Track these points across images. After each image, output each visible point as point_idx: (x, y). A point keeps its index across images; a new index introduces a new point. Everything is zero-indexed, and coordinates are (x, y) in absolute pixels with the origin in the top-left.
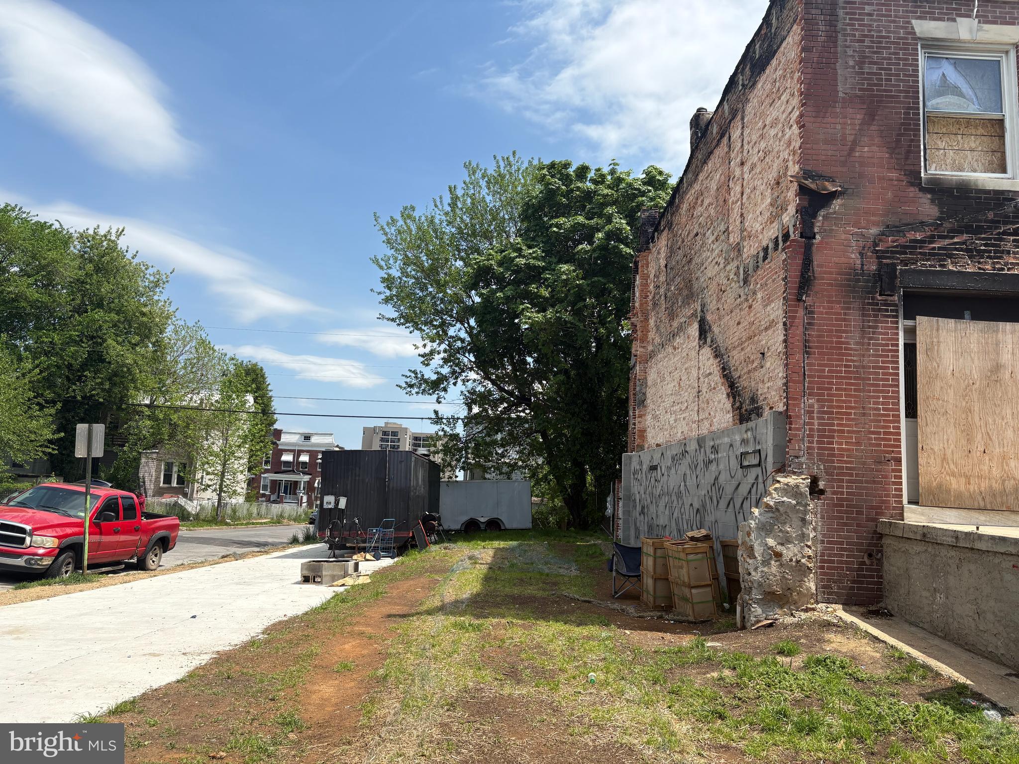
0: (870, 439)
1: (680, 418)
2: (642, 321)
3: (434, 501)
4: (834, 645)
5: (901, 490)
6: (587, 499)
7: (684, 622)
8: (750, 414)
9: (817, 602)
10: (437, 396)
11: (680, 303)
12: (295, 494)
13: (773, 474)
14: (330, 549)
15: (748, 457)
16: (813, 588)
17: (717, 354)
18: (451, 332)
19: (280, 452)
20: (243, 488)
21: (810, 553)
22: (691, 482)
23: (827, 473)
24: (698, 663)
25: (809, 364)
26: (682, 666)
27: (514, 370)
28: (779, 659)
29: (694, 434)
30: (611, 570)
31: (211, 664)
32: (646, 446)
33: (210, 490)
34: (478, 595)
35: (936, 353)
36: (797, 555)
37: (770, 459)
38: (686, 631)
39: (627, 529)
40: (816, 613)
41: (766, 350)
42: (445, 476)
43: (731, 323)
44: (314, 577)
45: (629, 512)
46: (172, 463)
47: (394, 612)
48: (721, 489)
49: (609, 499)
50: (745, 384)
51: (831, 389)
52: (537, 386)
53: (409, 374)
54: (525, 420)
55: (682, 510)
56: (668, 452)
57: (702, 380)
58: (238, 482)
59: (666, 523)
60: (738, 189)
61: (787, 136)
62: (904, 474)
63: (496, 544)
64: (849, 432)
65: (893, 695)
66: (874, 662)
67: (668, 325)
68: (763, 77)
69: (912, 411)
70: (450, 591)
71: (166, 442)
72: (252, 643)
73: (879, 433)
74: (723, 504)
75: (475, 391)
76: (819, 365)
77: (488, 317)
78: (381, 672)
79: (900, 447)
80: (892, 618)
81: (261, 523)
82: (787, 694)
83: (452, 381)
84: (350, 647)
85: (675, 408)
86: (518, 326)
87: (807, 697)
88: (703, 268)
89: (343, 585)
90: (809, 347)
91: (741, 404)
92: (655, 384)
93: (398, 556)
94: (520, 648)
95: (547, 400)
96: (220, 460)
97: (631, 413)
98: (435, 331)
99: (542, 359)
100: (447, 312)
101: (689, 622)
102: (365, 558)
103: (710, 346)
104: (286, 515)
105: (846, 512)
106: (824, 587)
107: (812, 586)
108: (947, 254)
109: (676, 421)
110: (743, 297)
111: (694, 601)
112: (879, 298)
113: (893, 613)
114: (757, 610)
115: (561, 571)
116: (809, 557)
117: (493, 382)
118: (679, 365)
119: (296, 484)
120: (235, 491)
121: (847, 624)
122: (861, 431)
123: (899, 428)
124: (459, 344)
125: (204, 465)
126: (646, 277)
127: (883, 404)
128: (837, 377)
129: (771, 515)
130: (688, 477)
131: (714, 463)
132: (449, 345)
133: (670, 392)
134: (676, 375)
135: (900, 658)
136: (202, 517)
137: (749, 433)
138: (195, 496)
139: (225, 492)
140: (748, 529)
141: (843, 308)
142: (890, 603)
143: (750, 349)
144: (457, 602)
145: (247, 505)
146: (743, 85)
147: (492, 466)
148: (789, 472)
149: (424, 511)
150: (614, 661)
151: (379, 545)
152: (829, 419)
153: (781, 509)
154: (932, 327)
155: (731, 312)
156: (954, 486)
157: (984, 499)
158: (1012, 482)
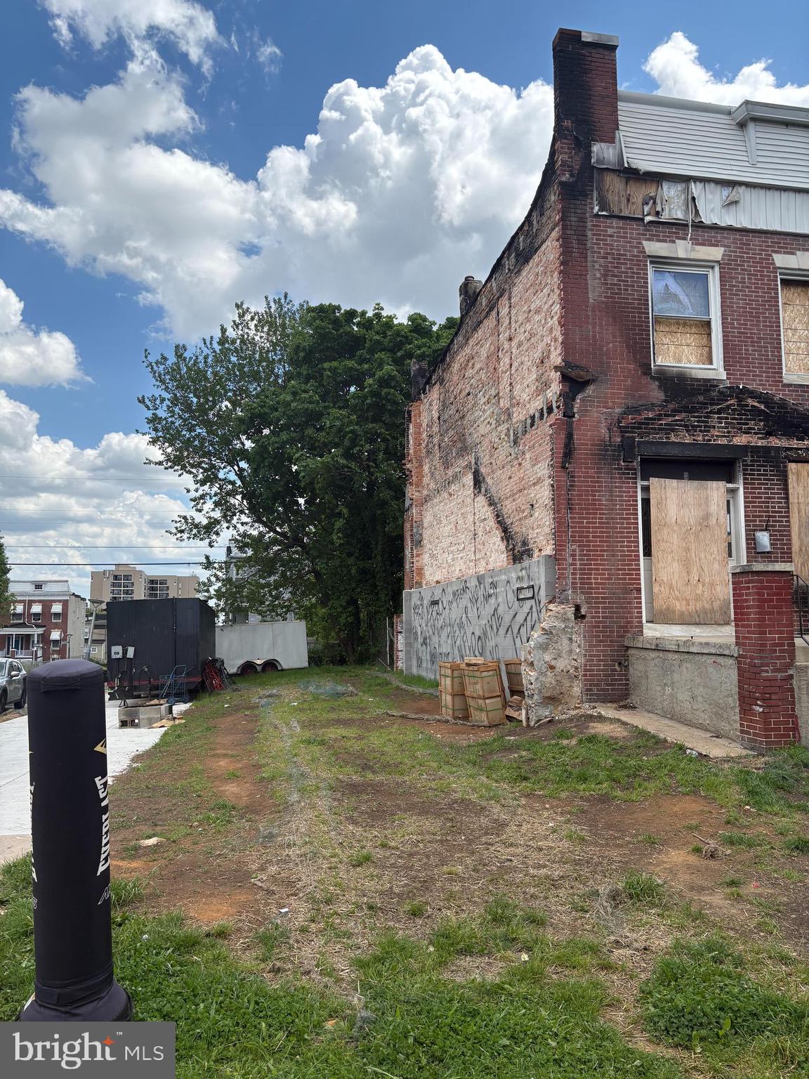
0: (618, 574)
1: (457, 558)
2: (416, 468)
4: (597, 730)
5: (641, 613)
8: (522, 555)
9: (582, 702)
10: (209, 540)
11: (454, 455)
13: (546, 604)
15: (523, 591)
17: (492, 503)
18: (222, 474)
21: (576, 664)
22: (472, 614)
23: (587, 602)
24: (501, 750)
25: (572, 518)
26: (490, 753)
27: (287, 511)
28: (560, 741)
29: (472, 572)
32: (425, 583)
35: (664, 506)
36: (566, 667)
37: (543, 593)
38: (484, 733)
39: (407, 660)
40: (582, 710)
41: (535, 502)
43: (503, 477)
44: (132, 721)
45: (410, 644)
48: (500, 618)
50: (518, 529)
51: (588, 537)
53: (178, 519)
55: (465, 638)
56: (449, 588)
57: (477, 524)
60: (507, 361)
61: (549, 325)
62: (643, 600)
64: (602, 570)
66: (625, 737)
67: (443, 473)
68: (527, 268)
69: (648, 552)
73: (625, 570)
74: (502, 631)
76: (580, 518)
78: (266, 775)
79: (640, 579)
80: (636, 709)
85: (452, 548)
88: (475, 426)
90: (571, 504)
91: (514, 546)
92: (431, 526)
97: (408, 554)
100: (215, 455)
103: (485, 495)
105: (602, 632)
106: (587, 690)
107: (579, 690)
108: (670, 429)
109: (453, 560)
110: (513, 456)
111: (488, 709)
112: (623, 464)
113: (636, 706)
114: (539, 711)
116: (576, 668)
117: (265, 525)
118: (455, 510)
122: (612, 569)
123: (639, 565)
124: (229, 486)
126: (419, 426)
127: (627, 547)
128: (593, 527)
129: (546, 636)
130: (469, 609)
131: (493, 597)
132: (220, 488)
133: (447, 534)
134: (453, 519)
135: (640, 733)
137: (524, 572)
140: (529, 649)
141: (596, 473)
142: (635, 699)
143: (521, 500)
146: (509, 270)
148: (559, 602)
151: (172, 691)
152: (587, 560)
153: (554, 632)
154: (661, 486)
155: (503, 467)
156: (678, 607)
157: (698, 616)
158: (718, 602)
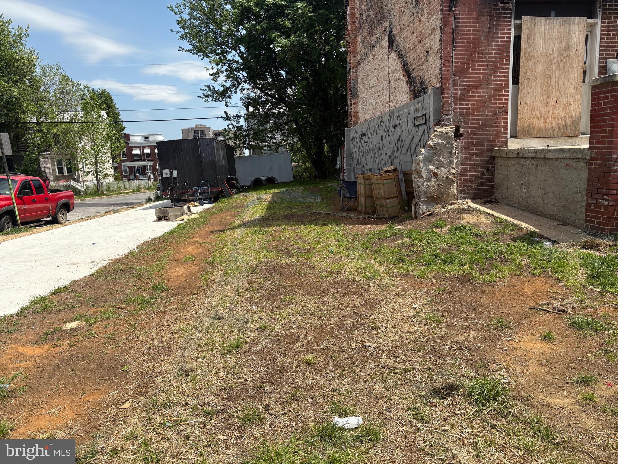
0: (491, 100)
1: (378, 102)
2: (352, 39)
3: (232, 169)
4: (466, 220)
5: (507, 130)
6: (325, 160)
7: (382, 218)
8: (420, 93)
9: (457, 199)
10: (225, 102)
11: (376, 24)
12: (145, 174)
13: (433, 126)
14: (171, 202)
15: (419, 119)
16: (455, 191)
17: (400, 56)
18: (229, 57)
19: (131, 148)
20: (111, 172)
21: (454, 171)
22: (386, 140)
23: (465, 124)
24: (390, 237)
25: (455, 55)
26: (381, 239)
27: (273, 80)
28: (435, 230)
29: (387, 110)
30: (340, 196)
31: (109, 266)
32: (359, 122)
33: (90, 175)
34: (264, 216)
35: (532, 40)
36: (446, 174)
37: (432, 118)
38: (383, 223)
39: (349, 174)
40: (456, 205)
41: (430, 49)
42: (237, 154)
43: (408, 34)
44: (164, 217)
45: (350, 164)
46: (61, 160)
47: (215, 229)
48: (403, 141)
49: (338, 159)
50: (417, 73)
51: (468, 70)
52: (289, 91)
53: (205, 88)
54: (283, 114)
55: (381, 157)
56: (372, 124)
57: (391, 74)
58: (107, 168)
59: (372, 167)
62: (509, 120)
63: (273, 191)
64: (478, 97)
65: (496, 241)
66: (487, 225)
67: (369, 40)
69: (516, 81)
70: (248, 216)
71: (54, 146)
72: (132, 253)
73: (496, 96)
74: (404, 151)
75: (249, 97)
76: (462, 54)
77: (252, 44)
78: (211, 259)
79: (507, 103)
80: (498, 203)
81: (127, 193)
82: (439, 246)
83: (234, 91)
84: (190, 249)
85: (375, 95)
86: (273, 50)
87: (450, 246)
89: (183, 220)
90: (456, 43)
91: (415, 87)
92: (363, 81)
93: (214, 202)
94: (290, 240)
95: (296, 99)
96: (92, 155)
97: (349, 103)
98: (218, 57)
99: (291, 71)
100: (225, 43)
101: (385, 218)
102: (194, 205)
103: (396, 51)
104: (142, 186)
105: (475, 146)
106: (461, 190)
107: (455, 190)
109: (376, 103)
110: (415, 15)
111: (388, 206)
112: (500, 5)
113: (498, 201)
114: (424, 207)
115: (312, 200)
116: (453, 174)
117: (261, 90)
118: (377, 66)
119: (145, 168)
120: (106, 174)
121: (473, 209)
122: (486, 95)
123: (508, 92)
124: (235, 65)
125: (82, 160)
126: (354, 8)
127: (499, 77)
128: (472, 62)
129: (431, 151)
130: (384, 137)
131: (399, 126)
132: (229, 66)
133: (372, 85)
134: (375, 73)
135: (500, 222)
136: (88, 192)
137: (419, 104)
138: (81, 179)
139: (100, 175)
140: (418, 161)
141: (477, 14)
142: (497, 196)
143: (420, 50)
144: (251, 221)
145: (116, 182)
147: (266, 145)
148: (443, 125)
149: (227, 175)
150: (343, 241)
151: (202, 197)
152: (466, 89)
153: (438, 147)
154: (531, 23)
155: (408, 26)
156: (537, 124)
157: (553, 131)
158: (571, 119)
